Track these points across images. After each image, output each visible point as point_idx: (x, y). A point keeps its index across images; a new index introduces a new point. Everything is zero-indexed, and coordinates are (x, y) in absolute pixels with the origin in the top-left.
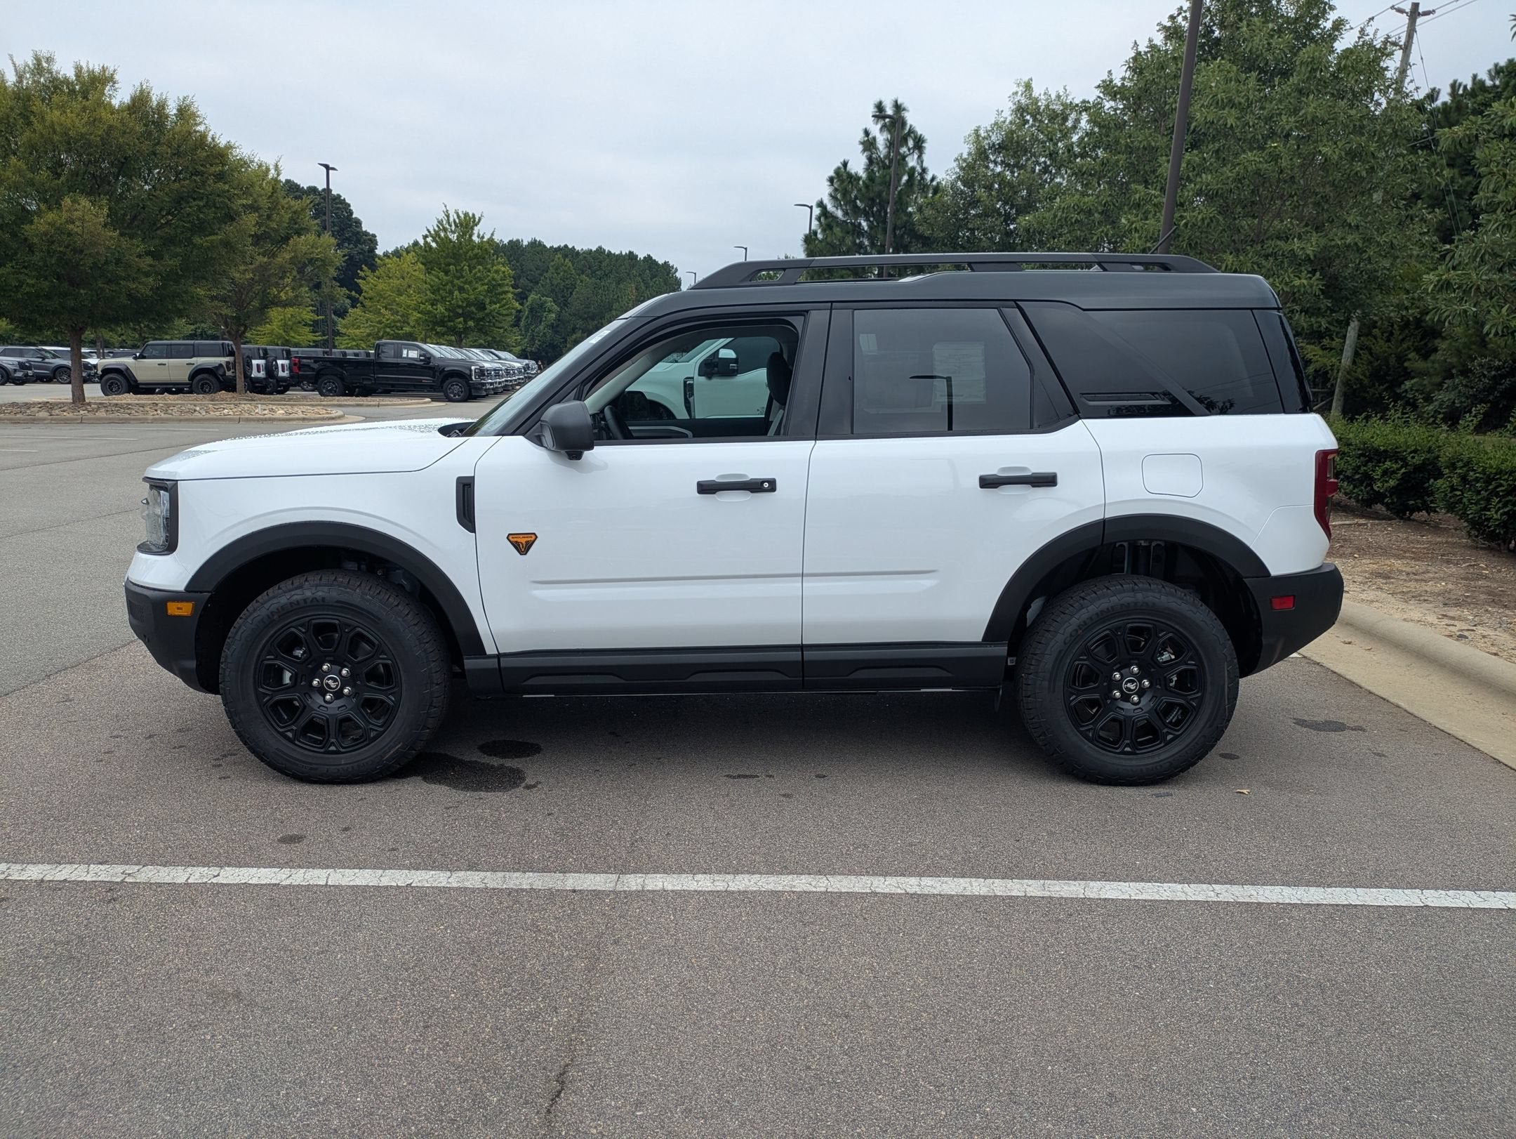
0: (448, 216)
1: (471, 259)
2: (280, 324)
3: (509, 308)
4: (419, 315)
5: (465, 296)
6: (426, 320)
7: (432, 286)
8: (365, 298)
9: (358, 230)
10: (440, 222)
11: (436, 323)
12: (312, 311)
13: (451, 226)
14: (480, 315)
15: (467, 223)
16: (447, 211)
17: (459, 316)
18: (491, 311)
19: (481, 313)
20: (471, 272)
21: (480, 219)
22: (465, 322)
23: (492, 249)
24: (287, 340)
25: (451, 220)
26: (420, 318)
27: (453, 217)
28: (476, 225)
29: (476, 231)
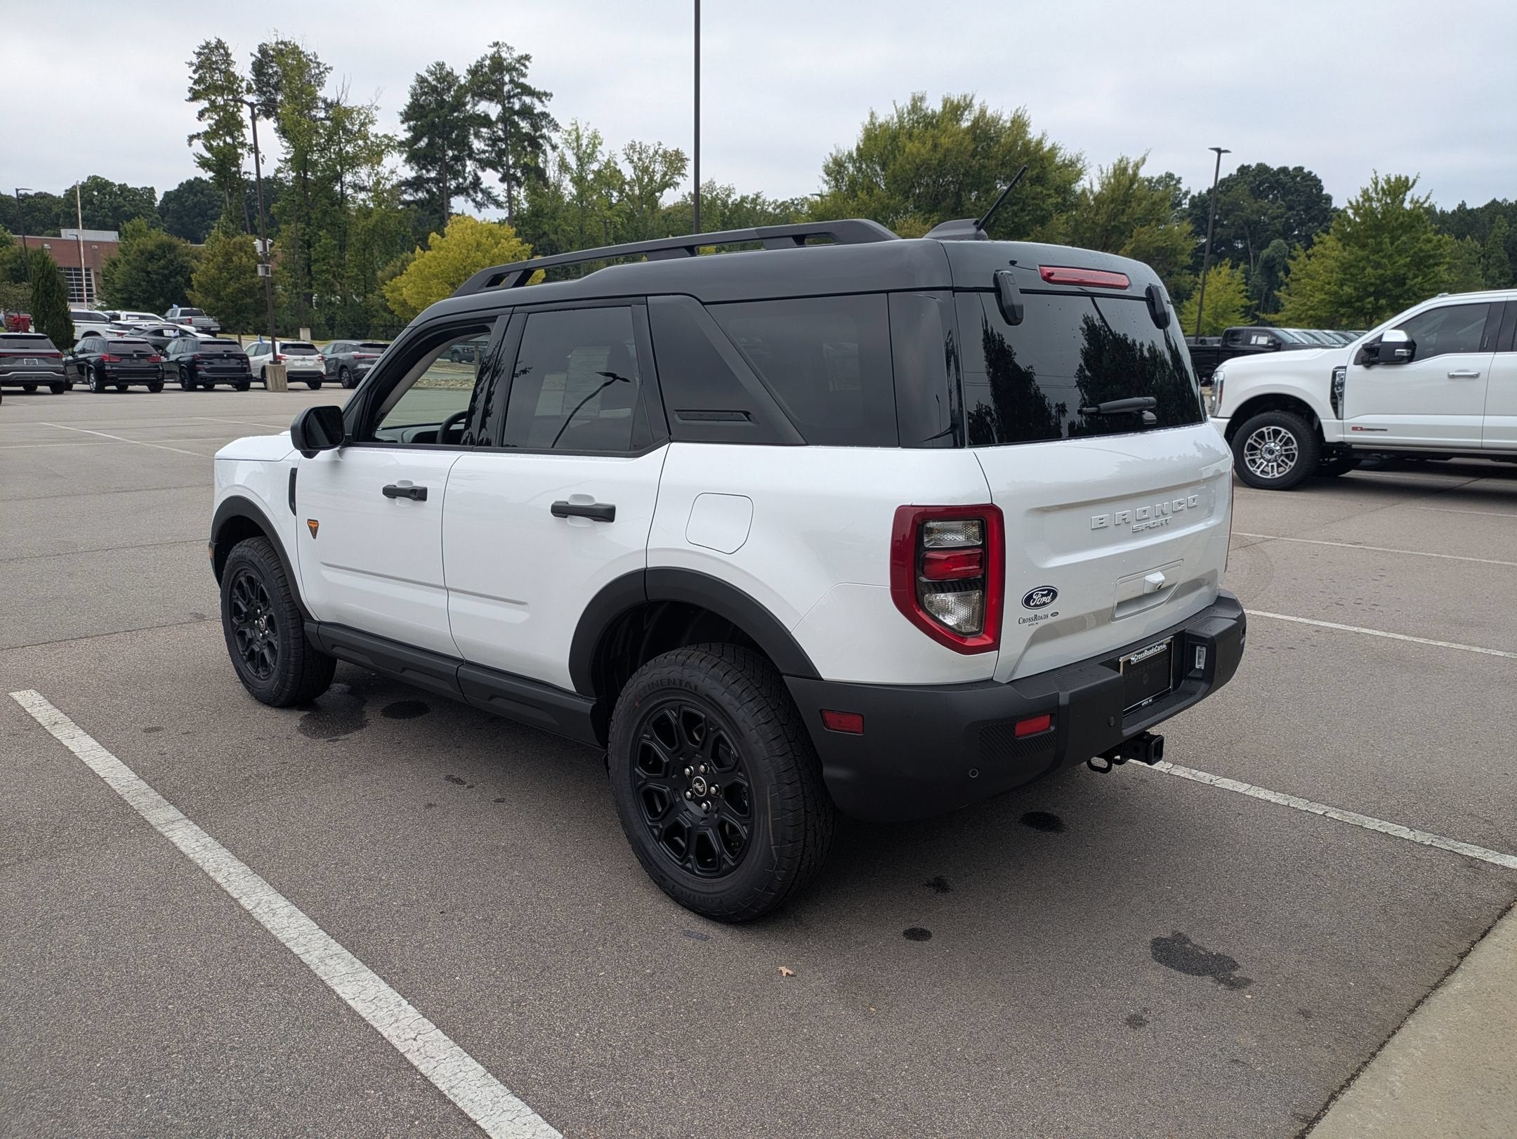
0: (1376, 184)
1: (1395, 229)
2: (1210, 311)
3: (1436, 282)
4: (1324, 297)
5: (1380, 271)
6: (1330, 302)
7: (1343, 264)
8: (1292, 280)
9: (1327, 206)
10: (1365, 192)
11: (1342, 304)
12: (1246, 297)
13: (1378, 194)
14: (1397, 292)
15: (1399, 187)
16: (1376, 178)
17: (1370, 295)
18: (1412, 286)
19: (1398, 289)
20: (1392, 244)
21: (1414, 182)
22: (1377, 300)
23: (1426, 216)
24: (1215, 328)
25: (1379, 187)
26: (1323, 300)
27: (1382, 183)
28: (1409, 190)
29: (1408, 198)
